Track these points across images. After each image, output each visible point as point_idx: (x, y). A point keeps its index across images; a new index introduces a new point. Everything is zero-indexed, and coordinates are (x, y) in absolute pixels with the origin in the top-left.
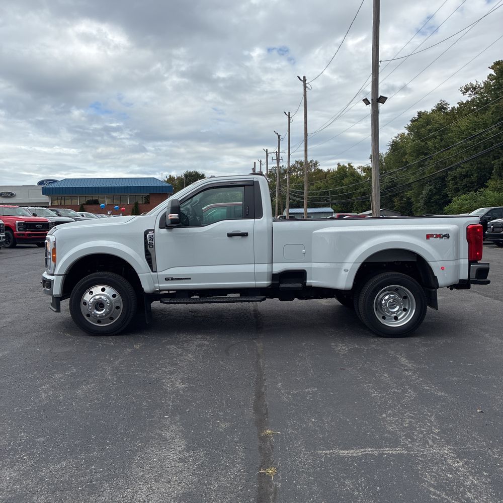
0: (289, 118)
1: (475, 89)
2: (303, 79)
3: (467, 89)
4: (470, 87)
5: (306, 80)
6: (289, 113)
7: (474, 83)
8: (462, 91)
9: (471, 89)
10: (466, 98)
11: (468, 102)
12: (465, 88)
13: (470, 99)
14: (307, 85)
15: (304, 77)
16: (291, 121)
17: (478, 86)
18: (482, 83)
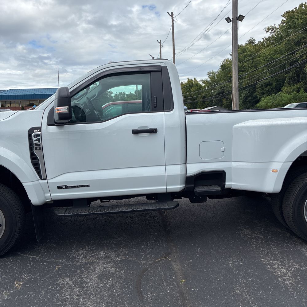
0: (161, 44)
1: (273, 29)
2: (171, 15)
3: (269, 30)
4: (270, 28)
5: (173, 15)
6: (160, 41)
7: (273, 25)
8: (265, 30)
9: (271, 29)
10: (268, 35)
11: (269, 37)
12: (267, 29)
13: (270, 36)
14: (174, 19)
15: (172, 13)
16: (162, 47)
17: (275, 27)
18: (278, 25)
